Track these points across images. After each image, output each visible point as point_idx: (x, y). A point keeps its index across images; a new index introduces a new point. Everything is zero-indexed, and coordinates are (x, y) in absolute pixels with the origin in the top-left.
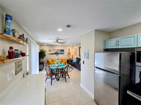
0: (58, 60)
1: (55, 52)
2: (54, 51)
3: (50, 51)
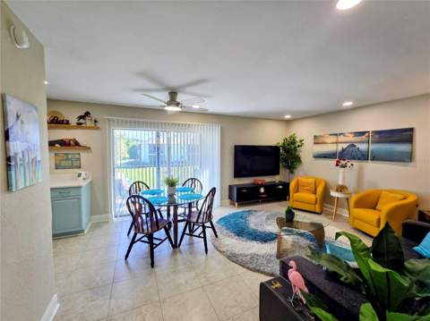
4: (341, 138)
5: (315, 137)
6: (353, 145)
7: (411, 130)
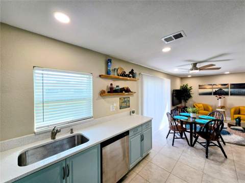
0: (222, 110)
1: (214, 90)
2: (211, 87)
3: (200, 87)
4: (214, 86)
5: (199, 86)
6: (221, 89)
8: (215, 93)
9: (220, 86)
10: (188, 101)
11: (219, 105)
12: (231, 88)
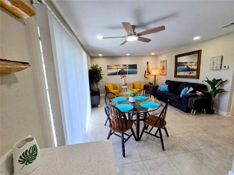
0: (125, 87)
2: (116, 67)
4: (119, 67)
5: (108, 66)
6: (123, 70)
7: (136, 65)
8: (120, 73)
9: (122, 67)
10: (99, 83)
11: (123, 83)
12: (128, 68)
